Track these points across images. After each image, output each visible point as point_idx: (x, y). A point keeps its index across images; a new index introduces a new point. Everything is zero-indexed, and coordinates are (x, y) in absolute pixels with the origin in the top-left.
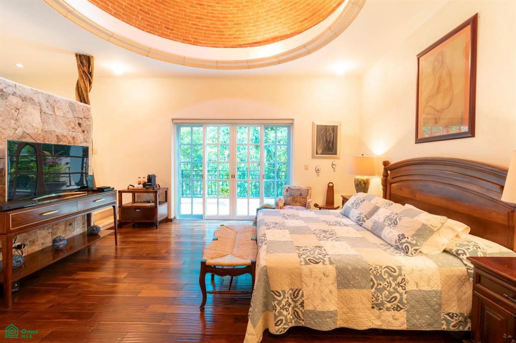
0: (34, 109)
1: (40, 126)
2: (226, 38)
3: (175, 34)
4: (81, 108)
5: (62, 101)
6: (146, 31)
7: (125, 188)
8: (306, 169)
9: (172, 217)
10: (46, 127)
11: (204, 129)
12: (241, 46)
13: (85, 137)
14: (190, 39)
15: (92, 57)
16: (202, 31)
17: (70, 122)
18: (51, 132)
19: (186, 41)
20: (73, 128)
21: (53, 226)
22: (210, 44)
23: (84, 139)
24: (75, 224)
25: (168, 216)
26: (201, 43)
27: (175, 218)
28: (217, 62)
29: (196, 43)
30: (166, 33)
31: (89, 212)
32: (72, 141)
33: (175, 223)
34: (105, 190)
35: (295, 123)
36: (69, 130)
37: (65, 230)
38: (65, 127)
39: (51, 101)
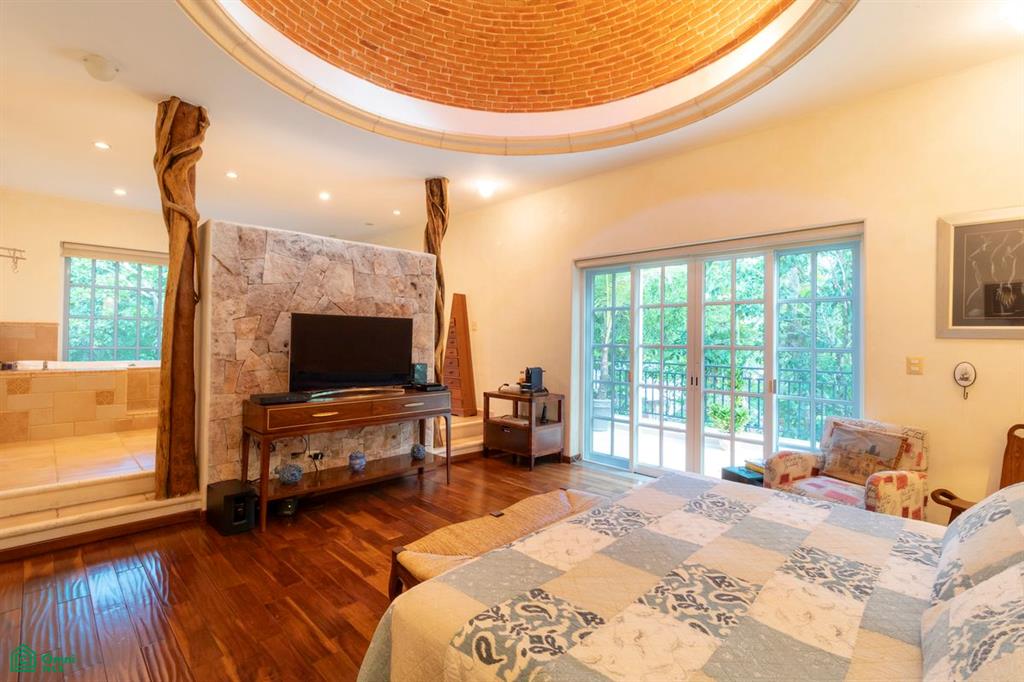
0: (346, 269)
1: (352, 293)
2: (657, 67)
3: (558, 97)
4: (417, 260)
5: (386, 254)
6: (508, 112)
7: (494, 390)
8: (910, 372)
9: (573, 452)
10: (361, 292)
11: (633, 275)
12: (691, 70)
13: (421, 304)
14: (588, 96)
15: (444, 178)
16: (607, 72)
17: (397, 283)
18: (367, 300)
19: (580, 102)
20: (402, 291)
21: (365, 435)
22: (626, 91)
23: (420, 307)
24: (401, 437)
25: (563, 449)
26: (608, 97)
27: (578, 457)
28: (632, 125)
29: (599, 100)
30: (542, 102)
31: (422, 418)
32: (400, 311)
33: (580, 468)
34: (428, 389)
35: (869, 229)
36: (395, 295)
37: (384, 445)
38: (389, 290)
39: (368, 255)
